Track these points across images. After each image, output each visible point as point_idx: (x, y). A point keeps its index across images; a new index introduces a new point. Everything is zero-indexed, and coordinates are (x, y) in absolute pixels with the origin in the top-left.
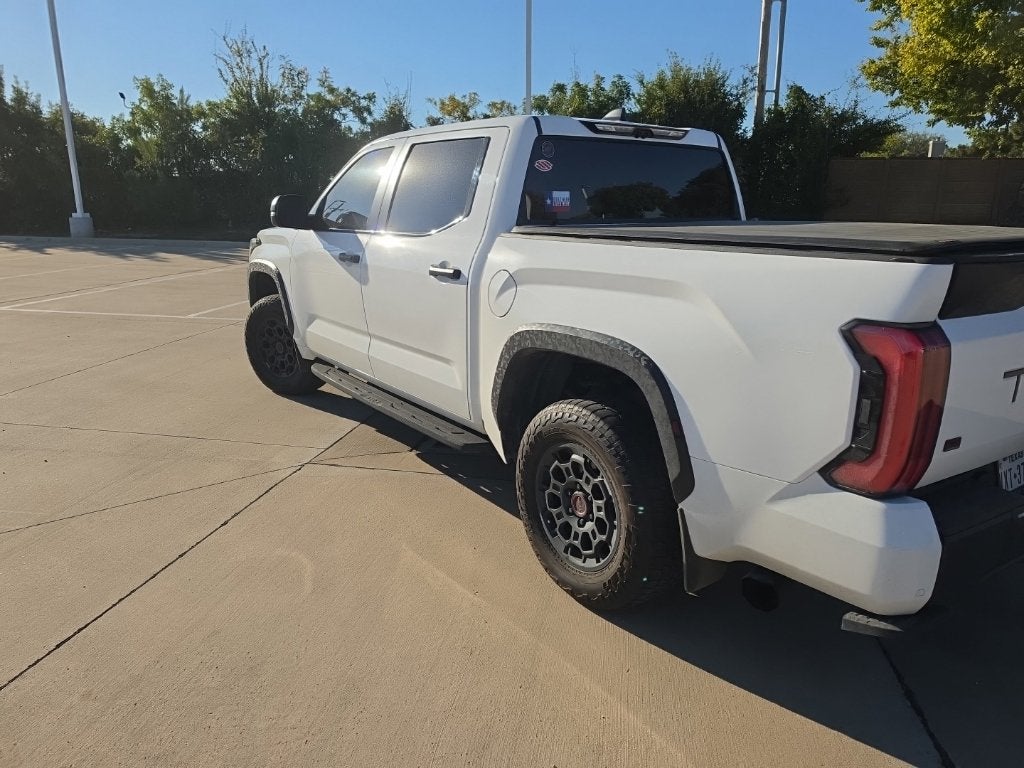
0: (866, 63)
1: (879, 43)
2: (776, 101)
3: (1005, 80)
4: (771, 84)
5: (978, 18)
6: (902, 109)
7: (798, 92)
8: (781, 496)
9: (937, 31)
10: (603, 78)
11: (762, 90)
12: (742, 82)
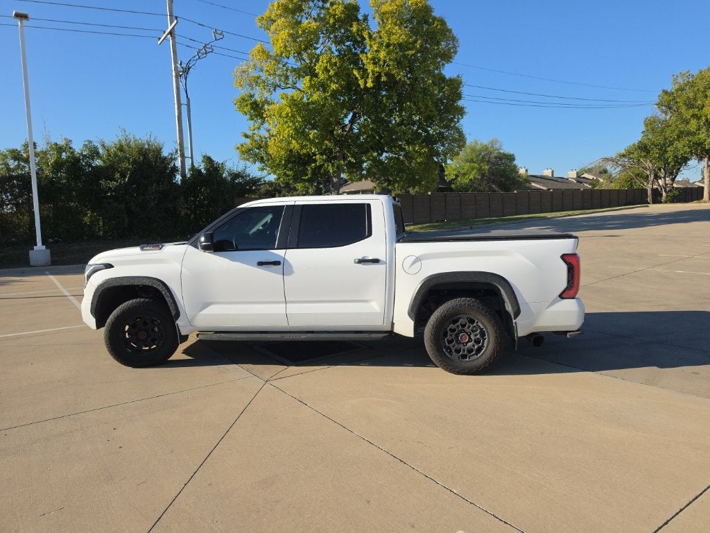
0: (239, 145)
1: (246, 136)
2: (192, 164)
3: (315, 161)
4: (188, 153)
5: (310, 134)
6: (265, 172)
7: (208, 160)
8: (548, 307)
9: (292, 136)
10: (71, 141)
11: (183, 156)
12: (175, 151)
